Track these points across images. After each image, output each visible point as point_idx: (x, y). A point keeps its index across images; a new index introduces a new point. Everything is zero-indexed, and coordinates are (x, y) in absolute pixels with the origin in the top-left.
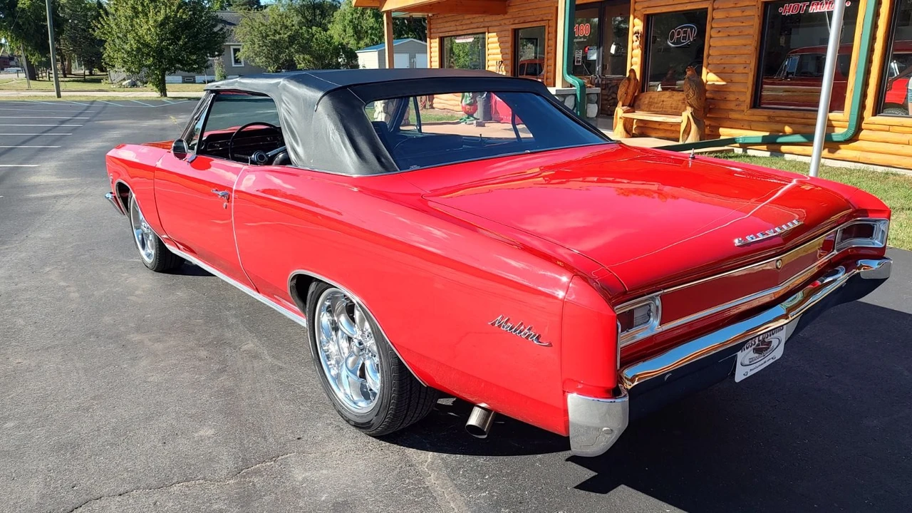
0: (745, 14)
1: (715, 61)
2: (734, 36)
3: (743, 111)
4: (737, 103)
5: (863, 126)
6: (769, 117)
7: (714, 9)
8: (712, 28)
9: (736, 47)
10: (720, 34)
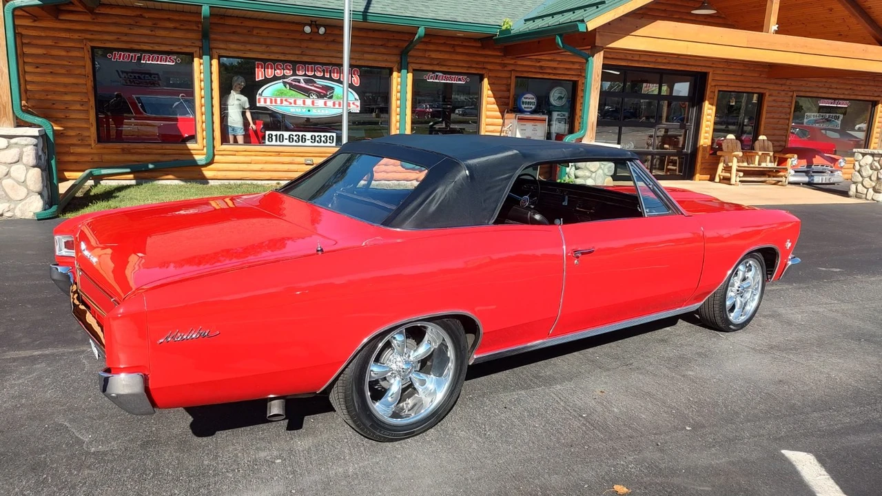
0: (70, 54)
1: (37, 96)
2: (61, 74)
3: (90, 145)
4: (80, 138)
5: (216, 152)
6: (123, 149)
7: (23, 44)
8: (24, 62)
9: (65, 85)
10: (38, 70)
